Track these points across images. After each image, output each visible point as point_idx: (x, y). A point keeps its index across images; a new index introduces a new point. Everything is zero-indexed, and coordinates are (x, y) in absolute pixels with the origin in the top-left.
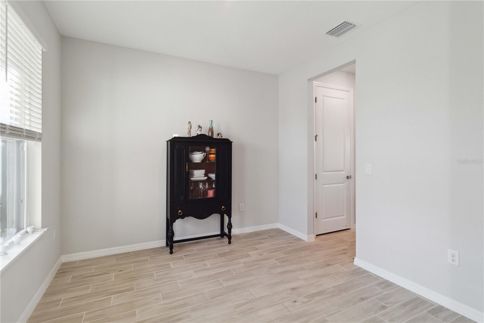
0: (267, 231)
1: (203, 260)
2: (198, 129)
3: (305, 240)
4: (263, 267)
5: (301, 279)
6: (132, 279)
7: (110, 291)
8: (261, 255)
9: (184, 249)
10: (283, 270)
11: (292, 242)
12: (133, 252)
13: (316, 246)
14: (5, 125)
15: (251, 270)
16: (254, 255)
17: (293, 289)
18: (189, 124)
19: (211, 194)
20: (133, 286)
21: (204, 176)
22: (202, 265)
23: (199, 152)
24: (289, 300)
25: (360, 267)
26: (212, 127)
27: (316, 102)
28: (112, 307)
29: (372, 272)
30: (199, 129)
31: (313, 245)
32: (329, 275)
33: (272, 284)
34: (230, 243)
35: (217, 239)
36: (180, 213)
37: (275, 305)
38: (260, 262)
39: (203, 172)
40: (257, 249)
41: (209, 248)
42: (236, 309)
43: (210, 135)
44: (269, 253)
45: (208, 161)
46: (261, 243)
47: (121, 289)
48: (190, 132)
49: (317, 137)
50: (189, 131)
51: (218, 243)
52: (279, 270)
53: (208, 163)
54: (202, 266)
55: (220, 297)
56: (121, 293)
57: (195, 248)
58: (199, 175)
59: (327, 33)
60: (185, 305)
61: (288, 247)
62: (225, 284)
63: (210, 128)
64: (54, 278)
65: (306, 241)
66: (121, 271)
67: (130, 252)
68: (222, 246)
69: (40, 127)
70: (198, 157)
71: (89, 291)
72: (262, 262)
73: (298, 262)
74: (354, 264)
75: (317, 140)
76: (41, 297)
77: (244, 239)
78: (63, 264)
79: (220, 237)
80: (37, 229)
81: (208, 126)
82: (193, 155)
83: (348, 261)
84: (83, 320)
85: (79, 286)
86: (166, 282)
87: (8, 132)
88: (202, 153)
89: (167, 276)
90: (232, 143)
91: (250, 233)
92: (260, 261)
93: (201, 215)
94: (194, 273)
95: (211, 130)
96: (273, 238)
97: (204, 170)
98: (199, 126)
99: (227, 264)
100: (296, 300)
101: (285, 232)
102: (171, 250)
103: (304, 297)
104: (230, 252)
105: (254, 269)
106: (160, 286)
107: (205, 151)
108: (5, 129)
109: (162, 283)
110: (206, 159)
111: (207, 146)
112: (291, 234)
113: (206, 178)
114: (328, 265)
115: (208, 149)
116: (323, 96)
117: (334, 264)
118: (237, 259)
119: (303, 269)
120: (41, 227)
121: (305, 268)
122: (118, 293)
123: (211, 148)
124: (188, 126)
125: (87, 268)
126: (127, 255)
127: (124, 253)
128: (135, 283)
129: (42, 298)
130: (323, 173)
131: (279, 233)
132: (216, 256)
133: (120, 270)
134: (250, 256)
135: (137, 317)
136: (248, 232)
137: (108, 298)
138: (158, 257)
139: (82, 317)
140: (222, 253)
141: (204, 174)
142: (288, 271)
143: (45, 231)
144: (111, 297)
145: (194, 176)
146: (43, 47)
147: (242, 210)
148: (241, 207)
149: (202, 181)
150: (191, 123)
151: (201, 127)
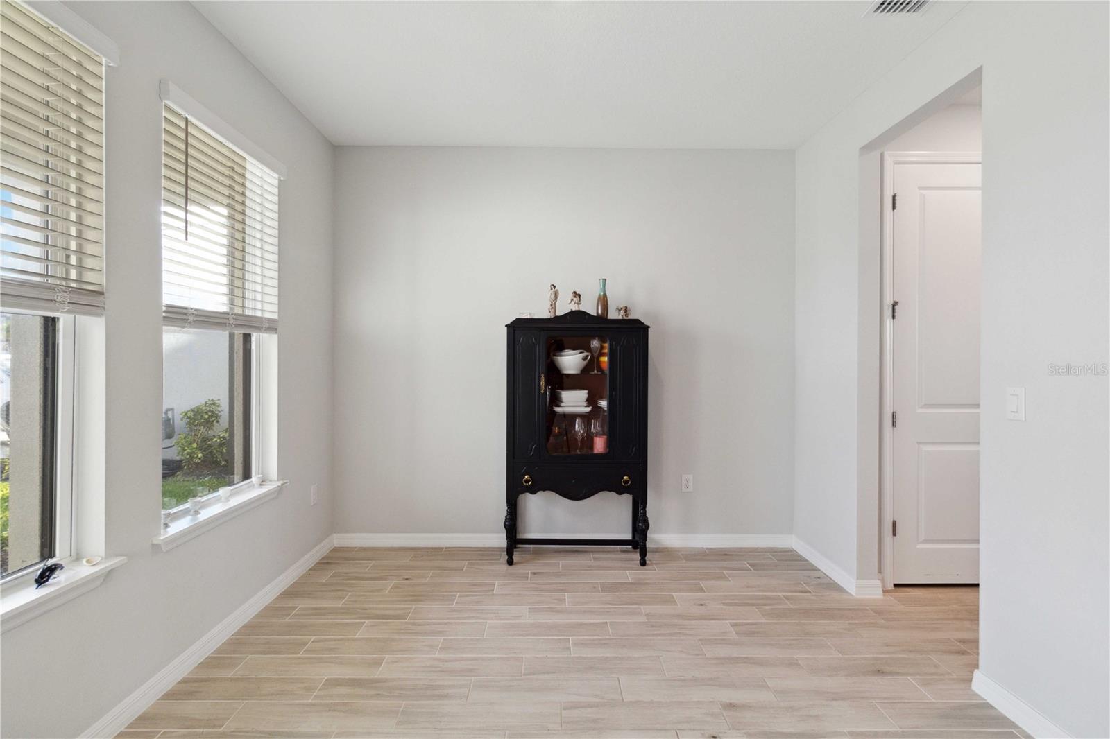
0: (755, 550)
1: (562, 590)
2: (573, 300)
3: (852, 593)
4: (686, 634)
5: (769, 688)
6: (415, 598)
7: (368, 611)
8: (701, 607)
9: (539, 560)
10: (734, 652)
11: (808, 589)
12: (446, 548)
13: (874, 614)
14: (186, 308)
15: (654, 635)
16: (684, 601)
17: (731, 706)
18: (552, 289)
19: (599, 445)
20: (407, 611)
21: (585, 404)
22: (555, 599)
23: (574, 350)
24: (701, 730)
25: (988, 703)
26: (605, 296)
27: (894, 207)
28: (357, 639)
29: (1024, 728)
30: (575, 299)
31: (867, 610)
32: (863, 698)
33: (684, 680)
34: (643, 563)
35: (621, 551)
36: (527, 481)
37: (657, 730)
38: (687, 622)
39: (582, 395)
40: (701, 590)
41: (591, 568)
42: (563, 711)
43: (600, 312)
44: (724, 604)
45: (596, 372)
46: (721, 577)
47: (388, 612)
48: (553, 306)
49: (896, 307)
50: (551, 305)
51: (621, 560)
52: (723, 651)
53: (595, 374)
54: (556, 601)
55: (547, 676)
56: (383, 619)
57: (562, 563)
58: (573, 401)
59: (875, 11)
60: (470, 671)
61: (787, 602)
62: (575, 652)
63: (600, 296)
64: (311, 569)
65: (852, 595)
66: (407, 579)
67: (442, 548)
68: (623, 567)
69: (275, 308)
70: (571, 361)
71: (340, 604)
72: (693, 622)
73: (790, 645)
74: (972, 691)
75: (896, 314)
76: (275, 597)
77: (684, 561)
78: (336, 550)
79: (630, 547)
80: (271, 481)
81: (597, 292)
82: (559, 358)
83: (955, 677)
84: (305, 648)
85: (333, 591)
86: (465, 618)
87: (191, 320)
88: (581, 353)
89: (476, 607)
90: (649, 329)
91: (707, 549)
92: (689, 620)
93: (575, 490)
94: (529, 612)
95: (603, 301)
96: (764, 570)
97: (586, 391)
98: (575, 293)
99: (608, 610)
100: (720, 735)
101: (806, 560)
102: (509, 557)
103: (745, 733)
104: (635, 584)
105: (660, 635)
106: (451, 623)
107: (588, 349)
108: (186, 314)
109: (458, 618)
110: (591, 365)
111: (593, 337)
112: (820, 570)
113: (589, 409)
114: (880, 672)
115: (595, 343)
116: (920, 188)
117: (898, 674)
118: (636, 604)
119: (793, 664)
120: (276, 479)
121: (800, 662)
122: (379, 619)
123: (603, 341)
124: (549, 295)
125: (360, 564)
126: (435, 552)
127: (432, 548)
128: (414, 606)
129: (277, 598)
130: (920, 411)
131: (790, 560)
132: (594, 587)
133: (407, 577)
134: (674, 603)
135: (381, 669)
136: (705, 547)
137: (359, 623)
138: (482, 567)
139: (305, 644)
140: (612, 584)
141: (587, 401)
142: (747, 661)
143: (279, 486)
144: (365, 622)
145: (562, 404)
146: (277, 173)
147: (688, 490)
148: (684, 483)
149: (582, 416)
150: (556, 288)
151: (579, 296)
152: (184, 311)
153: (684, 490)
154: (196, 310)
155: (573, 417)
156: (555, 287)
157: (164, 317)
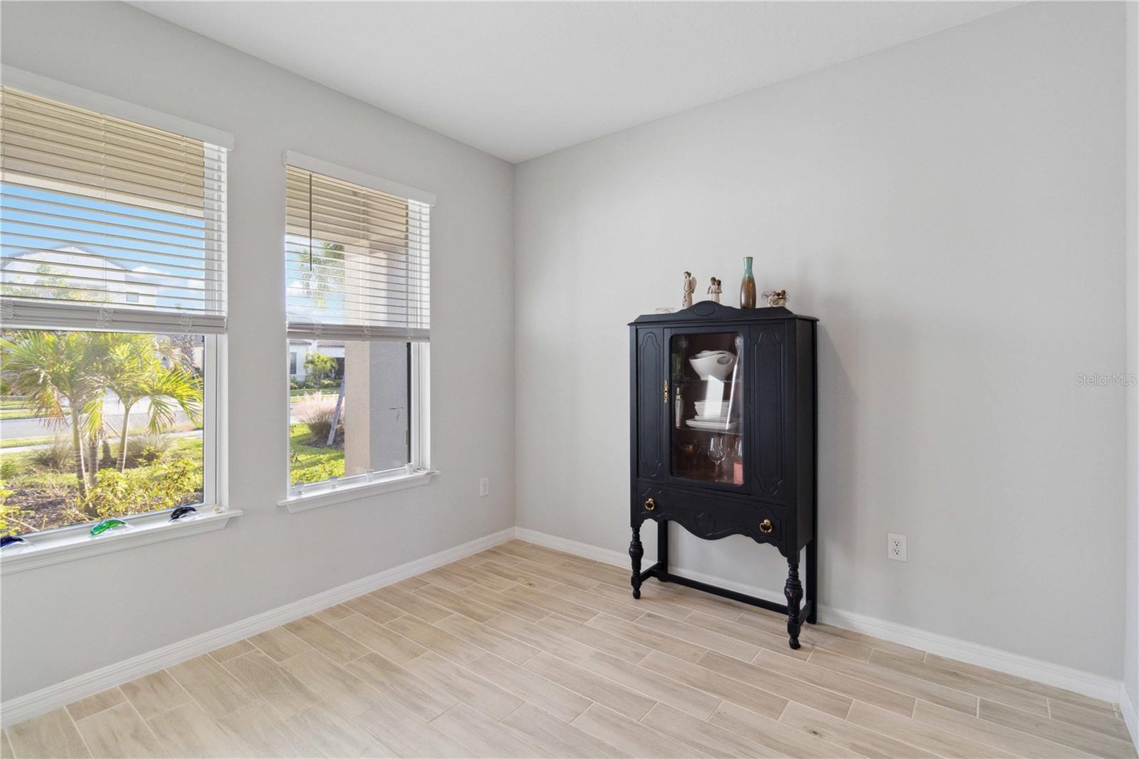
2: (710, 288)
7: (467, 605)
14: (313, 325)
15: (693, 744)
18: (686, 277)
20: (493, 615)
26: (751, 279)
28: (430, 627)
30: (713, 287)
34: (794, 644)
36: (650, 505)
40: (842, 712)
43: (744, 302)
47: (479, 611)
54: (630, 654)
63: (744, 279)
64: (477, 554)
66: (530, 584)
67: (595, 563)
70: (708, 364)
78: (513, 541)
80: (424, 469)
82: (695, 360)
86: (528, 640)
87: (318, 333)
95: (749, 286)
98: (714, 278)
102: (635, 589)
108: (313, 329)
109: (523, 638)
115: (738, 341)
120: (429, 468)
125: (515, 559)
126: (585, 564)
127: (587, 560)
128: (504, 612)
129: (429, 571)
133: (533, 583)
134: (777, 713)
135: (412, 660)
137: (448, 613)
138: (606, 592)
144: (452, 613)
145: (696, 417)
146: (427, 203)
147: (897, 557)
148: (891, 546)
149: (719, 434)
150: (692, 276)
151: (719, 283)
152: (311, 327)
153: (892, 555)
154: (323, 325)
155: (708, 434)
156: (689, 274)
157: (289, 332)
